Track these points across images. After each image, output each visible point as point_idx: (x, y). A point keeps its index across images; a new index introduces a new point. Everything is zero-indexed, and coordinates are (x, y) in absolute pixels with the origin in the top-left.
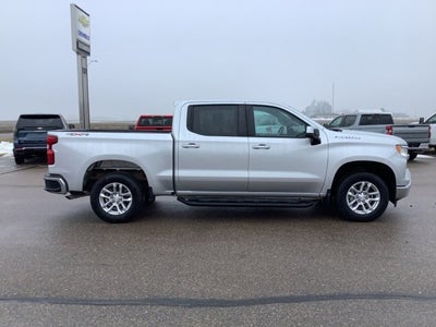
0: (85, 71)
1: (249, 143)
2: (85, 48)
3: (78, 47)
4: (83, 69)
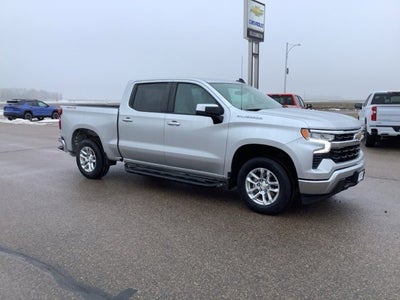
0: (256, 55)
1: (165, 119)
2: (257, 35)
3: (248, 35)
4: (253, 54)
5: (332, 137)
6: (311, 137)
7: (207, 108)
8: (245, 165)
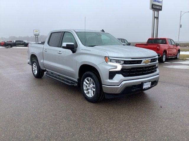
0: (157, 18)
2: (158, 7)
3: (152, 8)
4: (155, 17)
5: (123, 62)
6: (110, 61)
7: (67, 45)
8: (83, 75)
